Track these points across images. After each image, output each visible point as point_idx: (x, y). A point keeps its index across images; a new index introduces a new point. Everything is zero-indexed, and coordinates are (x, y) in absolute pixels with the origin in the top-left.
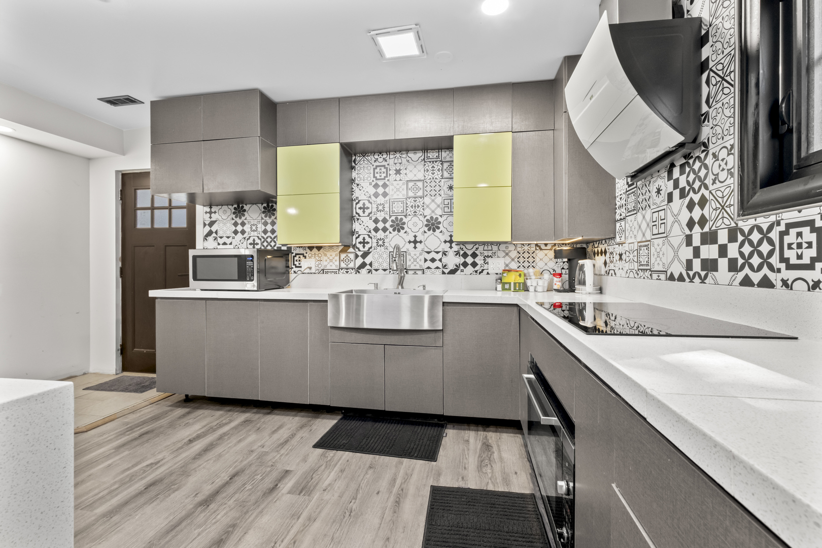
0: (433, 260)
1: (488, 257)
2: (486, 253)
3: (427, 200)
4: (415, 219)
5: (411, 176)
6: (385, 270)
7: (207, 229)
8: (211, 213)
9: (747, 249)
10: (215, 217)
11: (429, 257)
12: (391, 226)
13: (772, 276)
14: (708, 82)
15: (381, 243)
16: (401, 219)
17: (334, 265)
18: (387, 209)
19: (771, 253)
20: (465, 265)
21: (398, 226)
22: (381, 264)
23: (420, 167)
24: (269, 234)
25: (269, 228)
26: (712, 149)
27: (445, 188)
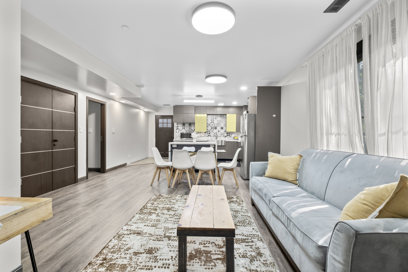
0: (222, 135)
2: (231, 134)
3: (221, 124)
4: (219, 127)
5: (218, 119)
7: (177, 128)
8: (177, 125)
10: (178, 125)
11: (221, 134)
12: (214, 128)
15: (212, 131)
17: (203, 135)
18: (214, 125)
20: (228, 135)
21: (216, 128)
22: (212, 135)
23: (220, 118)
24: (190, 129)
25: (190, 128)
27: (224, 122)
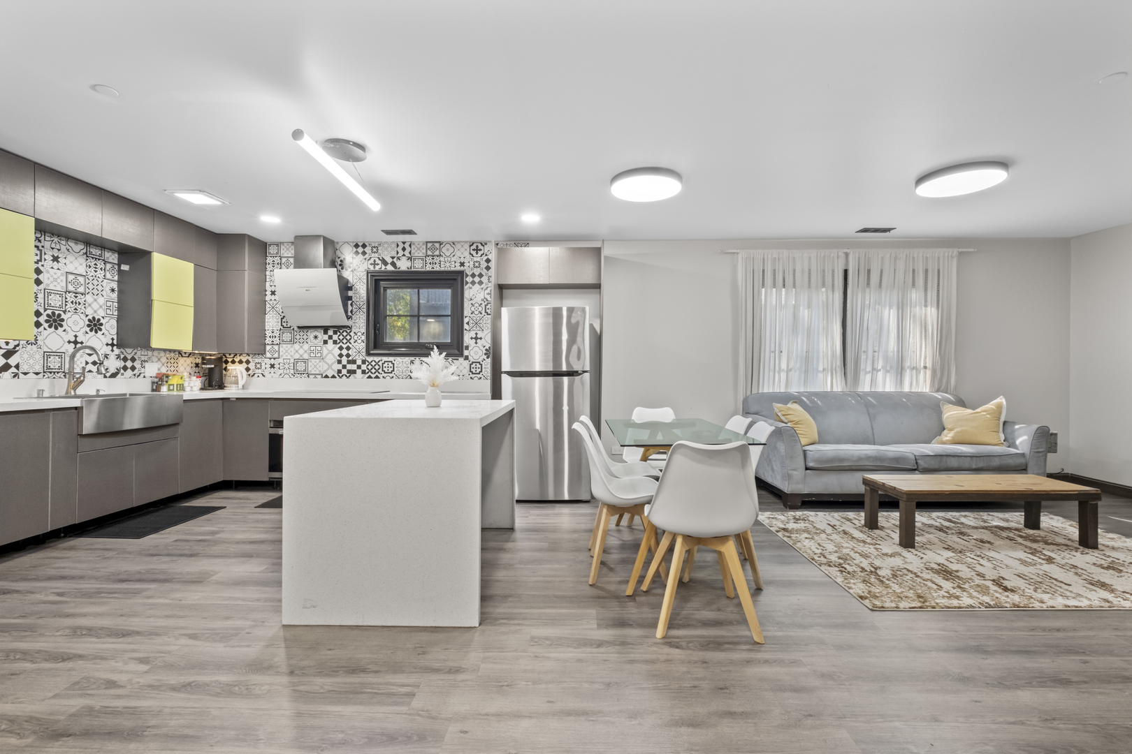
0: (94, 363)
1: (145, 361)
2: (143, 358)
3: (89, 298)
4: (75, 317)
5: (70, 268)
6: (37, 374)
9: (370, 367)
11: (91, 359)
12: (47, 321)
13: (379, 375)
14: (351, 305)
16: (59, 315)
18: (41, 300)
19: (379, 369)
20: (125, 368)
21: (56, 321)
22: (31, 367)
23: (82, 260)
26: (353, 330)
27: (107, 289)
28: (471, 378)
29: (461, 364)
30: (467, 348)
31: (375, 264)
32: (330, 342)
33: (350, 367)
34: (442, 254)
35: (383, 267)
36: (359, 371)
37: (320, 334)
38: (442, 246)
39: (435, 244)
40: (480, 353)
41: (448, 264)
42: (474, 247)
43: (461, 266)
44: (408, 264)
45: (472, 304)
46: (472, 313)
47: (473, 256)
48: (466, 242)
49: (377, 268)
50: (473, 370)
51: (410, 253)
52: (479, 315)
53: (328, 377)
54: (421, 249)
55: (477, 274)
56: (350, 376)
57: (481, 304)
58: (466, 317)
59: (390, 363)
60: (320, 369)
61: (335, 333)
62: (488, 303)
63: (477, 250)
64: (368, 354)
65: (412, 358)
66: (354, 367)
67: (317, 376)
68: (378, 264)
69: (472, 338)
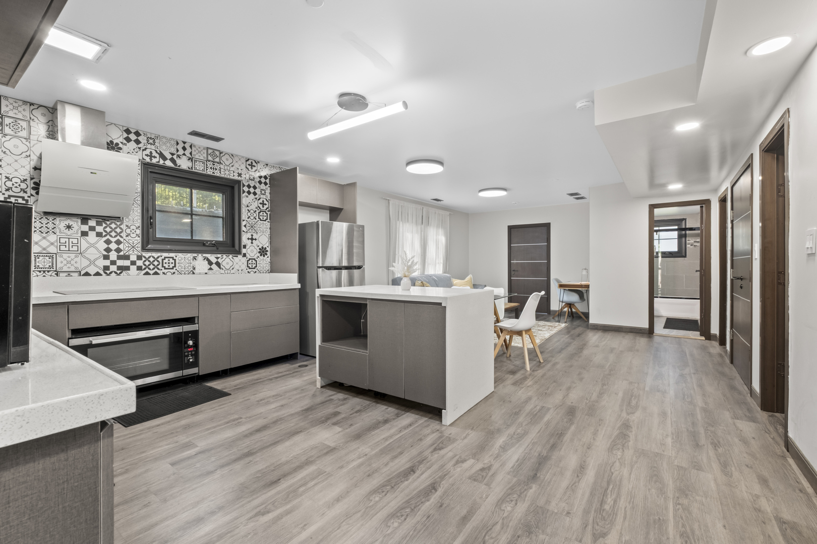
9: (147, 263)
13: (158, 271)
19: (158, 265)
26: (125, 223)
28: (248, 272)
29: (240, 260)
30: (245, 247)
31: (151, 156)
32: (92, 234)
33: (120, 263)
34: (222, 162)
35: (162, 162)
36: (133, 268)
37: (76, 224)
38: (222, 155)
39: (215, 152)
40: (255, 252)
41: (227, 172)
42: (249, 162)
43: (238, 176)
44: (189, 164)
45: (248, 210)
46: (248, 218)
47: (249, 170)
48: (243, 157)
49: (154, 161)
50: (250, 266)
51: (191, 154)
52: (254, 220)
53: (90, 275)
54: (202, 153)
55: (252, 185)
56: (121, 273)
57: (256, 211)
58: (243, 220)
59: (171, 259)
60: (76, 265)
61: (99, 224)
62: (261, 211)
63: (252, 166)
64: (144, 249)
65: (195, 255)
66: (126, 263)
67: (72, 274)
68: (155, 157)
69: (248, 239)
